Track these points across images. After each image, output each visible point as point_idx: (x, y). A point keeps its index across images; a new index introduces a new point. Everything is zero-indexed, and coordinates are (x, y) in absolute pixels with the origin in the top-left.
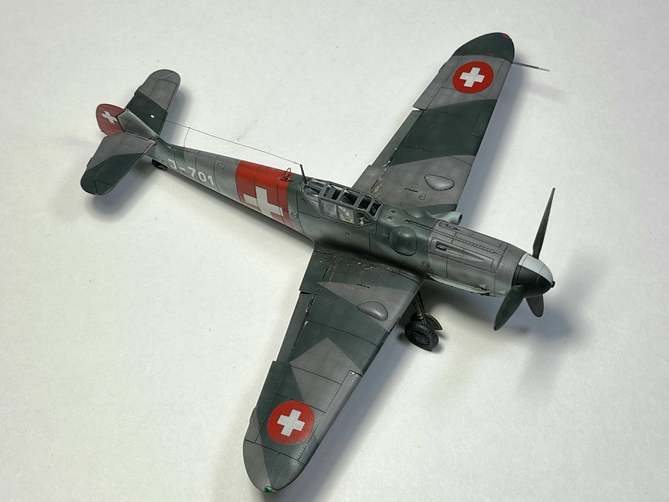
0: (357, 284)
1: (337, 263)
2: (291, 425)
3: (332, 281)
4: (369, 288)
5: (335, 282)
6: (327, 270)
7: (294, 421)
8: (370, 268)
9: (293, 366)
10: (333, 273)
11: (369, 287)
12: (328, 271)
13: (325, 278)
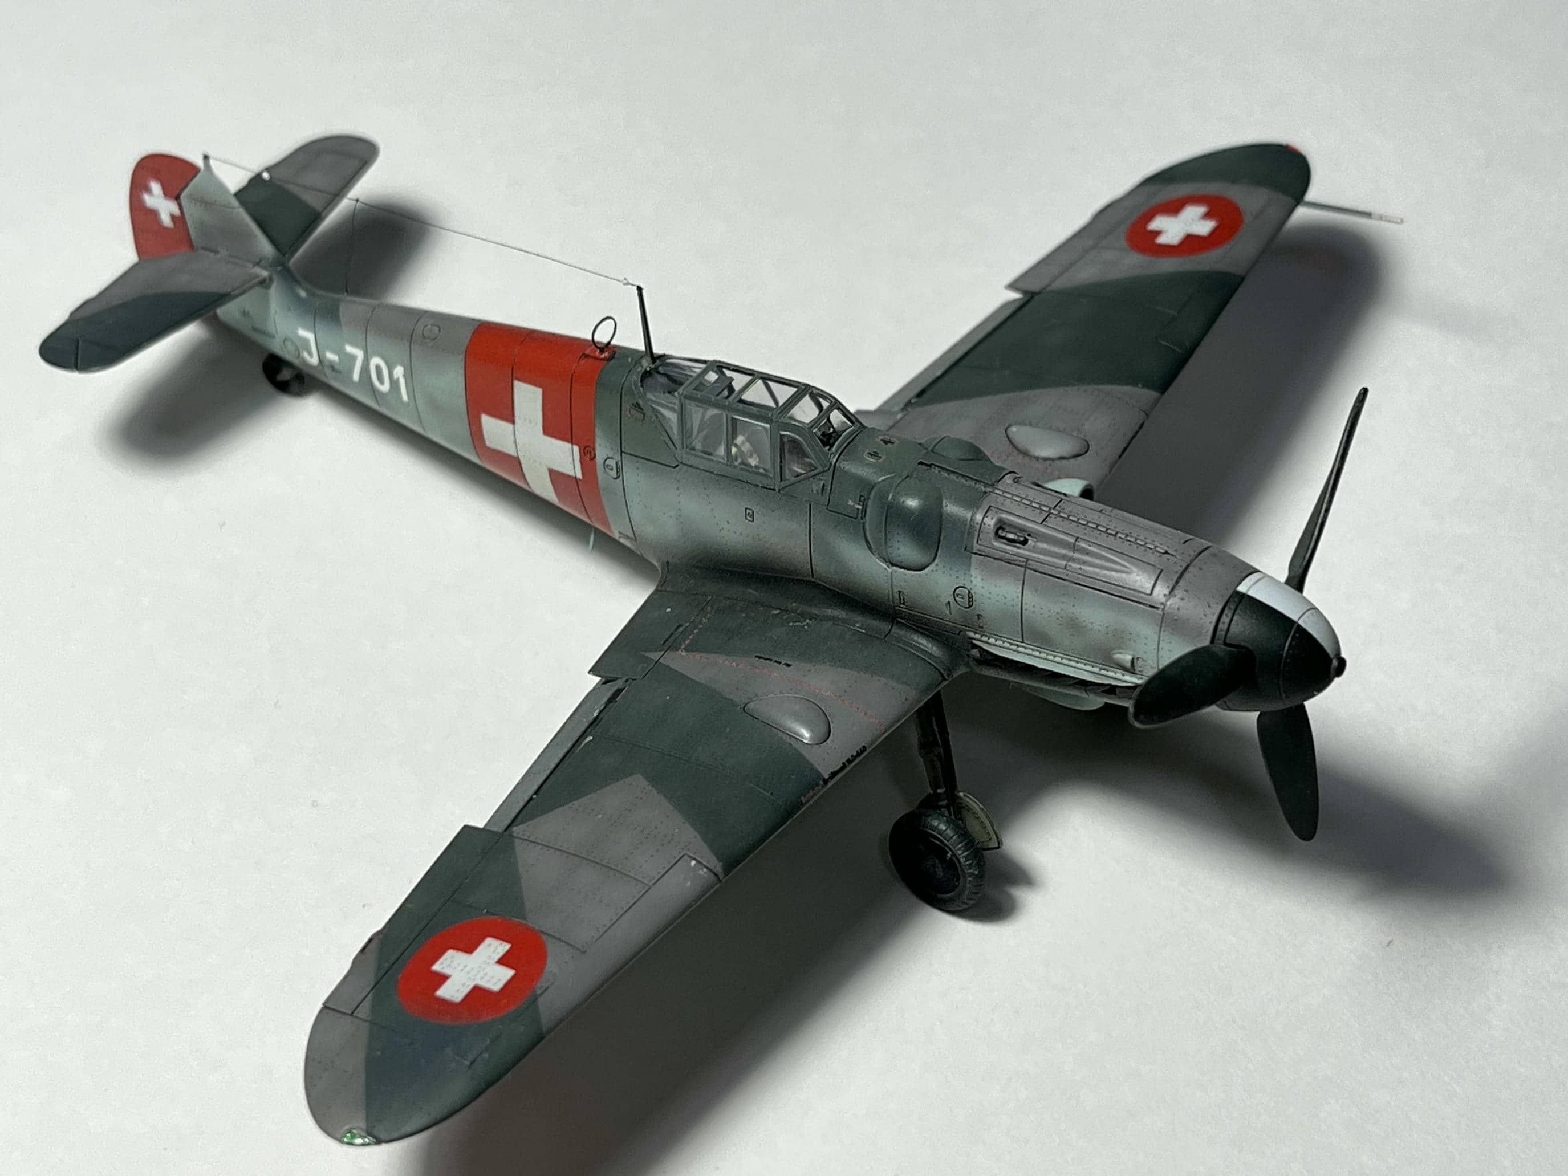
0: (756, 656)
1: (713, 611)
2: (470, 975)
3: (686, 650)
4: (789, 665)
5: (693, 651)
6: (680, 626)
7: (484, 966)
8: (805, 623)
9: (520, 836)
10: (695, 631)
11: (790, 663)
12: (681, 629)
13: (670, 645)
